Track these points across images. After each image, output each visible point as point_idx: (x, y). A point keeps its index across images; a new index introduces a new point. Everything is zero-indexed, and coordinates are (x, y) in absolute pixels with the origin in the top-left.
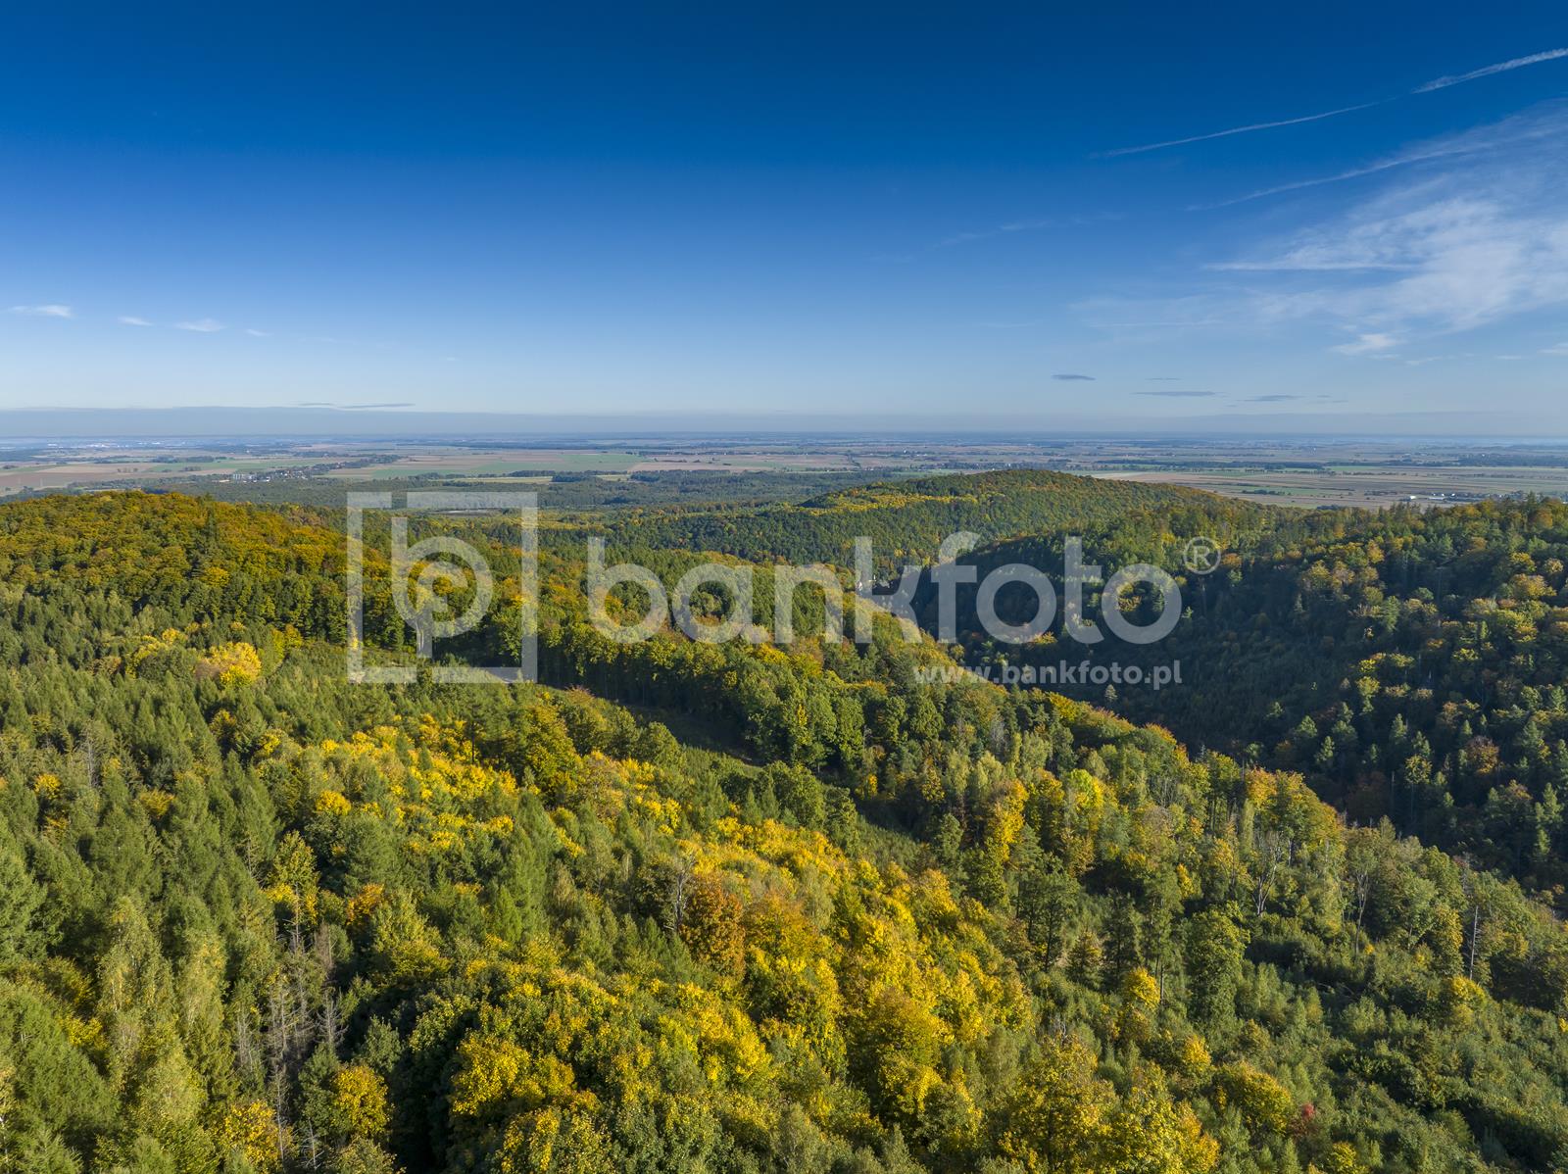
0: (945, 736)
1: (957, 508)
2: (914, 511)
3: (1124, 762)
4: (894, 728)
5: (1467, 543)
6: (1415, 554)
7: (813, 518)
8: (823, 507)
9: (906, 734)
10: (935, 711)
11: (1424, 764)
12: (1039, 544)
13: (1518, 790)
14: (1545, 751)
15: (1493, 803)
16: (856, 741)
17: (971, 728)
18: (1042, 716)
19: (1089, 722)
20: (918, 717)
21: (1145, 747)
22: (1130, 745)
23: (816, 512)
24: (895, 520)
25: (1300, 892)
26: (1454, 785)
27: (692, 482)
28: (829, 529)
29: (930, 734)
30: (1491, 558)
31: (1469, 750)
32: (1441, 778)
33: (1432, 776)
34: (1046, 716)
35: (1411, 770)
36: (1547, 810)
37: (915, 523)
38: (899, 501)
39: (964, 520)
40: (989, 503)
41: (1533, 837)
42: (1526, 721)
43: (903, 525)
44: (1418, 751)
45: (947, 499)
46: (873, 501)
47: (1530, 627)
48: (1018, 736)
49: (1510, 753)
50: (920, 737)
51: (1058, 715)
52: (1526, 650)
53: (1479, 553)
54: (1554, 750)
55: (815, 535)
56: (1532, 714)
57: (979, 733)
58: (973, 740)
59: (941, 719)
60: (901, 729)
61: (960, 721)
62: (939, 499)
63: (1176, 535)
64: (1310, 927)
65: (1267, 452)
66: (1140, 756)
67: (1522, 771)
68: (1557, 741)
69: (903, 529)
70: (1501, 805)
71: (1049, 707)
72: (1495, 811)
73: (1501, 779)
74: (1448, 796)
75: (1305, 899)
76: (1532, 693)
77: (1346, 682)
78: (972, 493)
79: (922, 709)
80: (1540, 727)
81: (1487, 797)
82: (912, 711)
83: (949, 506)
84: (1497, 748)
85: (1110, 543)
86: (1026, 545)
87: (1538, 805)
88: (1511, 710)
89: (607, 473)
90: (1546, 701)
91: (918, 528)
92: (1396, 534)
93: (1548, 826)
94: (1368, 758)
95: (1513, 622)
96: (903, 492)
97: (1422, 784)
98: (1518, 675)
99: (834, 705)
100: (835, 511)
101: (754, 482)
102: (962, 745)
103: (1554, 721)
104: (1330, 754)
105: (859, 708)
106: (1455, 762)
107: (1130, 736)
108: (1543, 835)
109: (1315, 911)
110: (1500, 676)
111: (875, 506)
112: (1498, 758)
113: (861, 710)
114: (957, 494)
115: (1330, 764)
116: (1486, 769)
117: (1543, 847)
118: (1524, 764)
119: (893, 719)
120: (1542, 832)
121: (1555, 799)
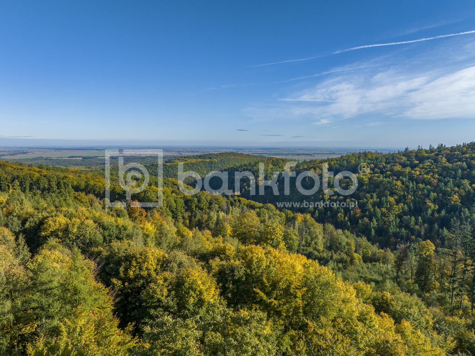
0: (209, 208)
1: (211, 163)
2: (198, 164)
3: (261, 212)
4: (194, 207)
5: (350, 162)
6: (337, 165)
7: (167, 166)
8: (171, 163)
9: (197, 208)
10: (206, 201)
11: (342, 215)
12: (235, 168)
13: (366, 220)
14: (372, 210)
15: (360, 223)
16: (182, 211)
17: (217, 206)
18: (238, 204)
19: (251, 204)
20: (201, 203)
21: (267, 209)
22: (263, 209)
23: (169, 164)
24: (193, 166)
25: (312, 240)
26: (350, 220)
27: (129, 159)
28: (172, 169)
29: (205, 208)
30: (356, 165)
31: (353, 211)
32: (346, 218)
33: (344, 218)
34: (239, 203)
35: (339, 217)
36: (374, 224)
37: (199, 167)
38: (194, 161)
39: (213, 166)
40: (220, 161)
41: (371, 231)
42: (367, 202)
43: (195, 168)
44: (340, 212)
45: (208, 160)
46: (186, 161)
47: (367, 179)
48: (231, 207)
49: (363, 211)
50: (202, 209)
51: (242, 202)
52: (366, 185)
53: (353, 164)
54: (374, 209)
55: (168, 171)
56: (368, 200)
57: (219, 207)
58: (218, 209)
59: (208, 204)
60: (196, 207)
61: (214, 204)
62: (206, 160)
63: (273, 166)
64: (315, 249)
65: (297, 151)
66: (266, 211)
67: (367, 215)
68: (375, 207)
69: (195, 169)
70: (362, 224)
71: (239, 201)
72: (361, 226)
73: (362, 217)
74: (349, 223)
75: (313, 242)
76: (368, 195)
77: (321, 196)
78: (215, 158)
79: (202, 201)
80: (371, 203)
81: (358, 222)
82: (199, 201)
83: (209, 162)
84: (360, 210)
85: (255, 167)
86: (231, 169)
87: (371, 222)
88: (363, 200)
89: (101, 157)
90: (372, 197)
91: (200, 169)
92: (332, 161)
93: (374, 228)
94: (327, 215)
95: (363, 178)
96: (195, 158)
97: (342, 221)
98: (364, 191)
99: (175, 201)
100: (174, 164)
101: (149, 159)
102: (214, 210)
103: (374, 202)
104: (317, 215)
105: (183, 201)
106: (350, 214)
107: (263, 207)
108: (373, 230)
109: (316, 245)
110: (360, 192)
111: (186, 162)
112: (361, 212)
113: (183, 202)
114: (211, 159)
115: (317, 218)
116: (358, 215)
117: (373, 234)
118: (367, 213)
119: (193, 204)
120: (373, 229)
121: (375, 221)
